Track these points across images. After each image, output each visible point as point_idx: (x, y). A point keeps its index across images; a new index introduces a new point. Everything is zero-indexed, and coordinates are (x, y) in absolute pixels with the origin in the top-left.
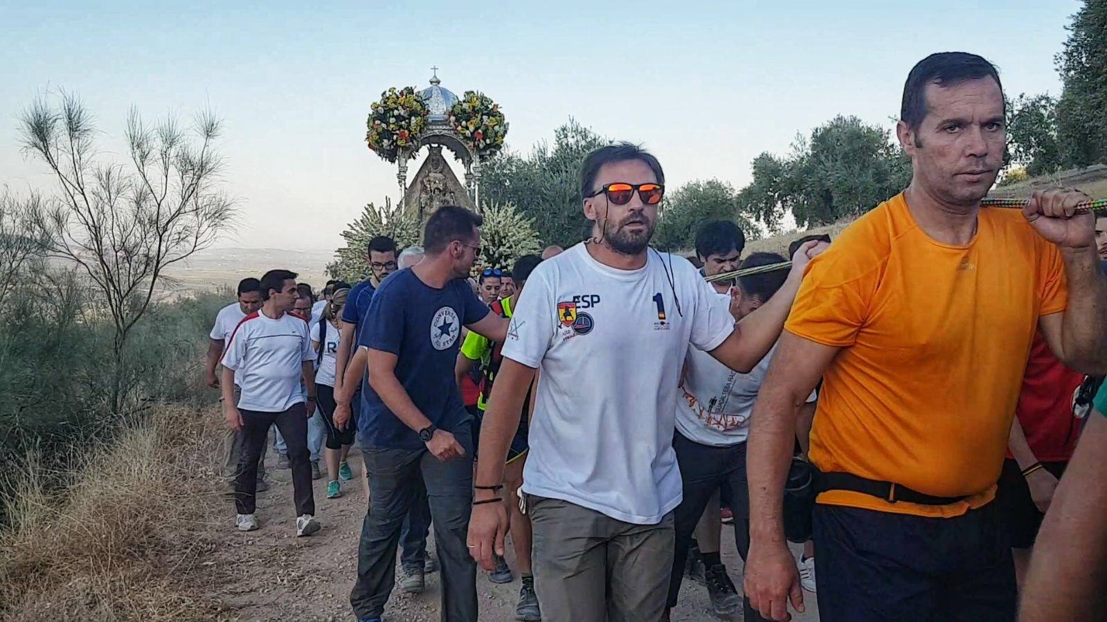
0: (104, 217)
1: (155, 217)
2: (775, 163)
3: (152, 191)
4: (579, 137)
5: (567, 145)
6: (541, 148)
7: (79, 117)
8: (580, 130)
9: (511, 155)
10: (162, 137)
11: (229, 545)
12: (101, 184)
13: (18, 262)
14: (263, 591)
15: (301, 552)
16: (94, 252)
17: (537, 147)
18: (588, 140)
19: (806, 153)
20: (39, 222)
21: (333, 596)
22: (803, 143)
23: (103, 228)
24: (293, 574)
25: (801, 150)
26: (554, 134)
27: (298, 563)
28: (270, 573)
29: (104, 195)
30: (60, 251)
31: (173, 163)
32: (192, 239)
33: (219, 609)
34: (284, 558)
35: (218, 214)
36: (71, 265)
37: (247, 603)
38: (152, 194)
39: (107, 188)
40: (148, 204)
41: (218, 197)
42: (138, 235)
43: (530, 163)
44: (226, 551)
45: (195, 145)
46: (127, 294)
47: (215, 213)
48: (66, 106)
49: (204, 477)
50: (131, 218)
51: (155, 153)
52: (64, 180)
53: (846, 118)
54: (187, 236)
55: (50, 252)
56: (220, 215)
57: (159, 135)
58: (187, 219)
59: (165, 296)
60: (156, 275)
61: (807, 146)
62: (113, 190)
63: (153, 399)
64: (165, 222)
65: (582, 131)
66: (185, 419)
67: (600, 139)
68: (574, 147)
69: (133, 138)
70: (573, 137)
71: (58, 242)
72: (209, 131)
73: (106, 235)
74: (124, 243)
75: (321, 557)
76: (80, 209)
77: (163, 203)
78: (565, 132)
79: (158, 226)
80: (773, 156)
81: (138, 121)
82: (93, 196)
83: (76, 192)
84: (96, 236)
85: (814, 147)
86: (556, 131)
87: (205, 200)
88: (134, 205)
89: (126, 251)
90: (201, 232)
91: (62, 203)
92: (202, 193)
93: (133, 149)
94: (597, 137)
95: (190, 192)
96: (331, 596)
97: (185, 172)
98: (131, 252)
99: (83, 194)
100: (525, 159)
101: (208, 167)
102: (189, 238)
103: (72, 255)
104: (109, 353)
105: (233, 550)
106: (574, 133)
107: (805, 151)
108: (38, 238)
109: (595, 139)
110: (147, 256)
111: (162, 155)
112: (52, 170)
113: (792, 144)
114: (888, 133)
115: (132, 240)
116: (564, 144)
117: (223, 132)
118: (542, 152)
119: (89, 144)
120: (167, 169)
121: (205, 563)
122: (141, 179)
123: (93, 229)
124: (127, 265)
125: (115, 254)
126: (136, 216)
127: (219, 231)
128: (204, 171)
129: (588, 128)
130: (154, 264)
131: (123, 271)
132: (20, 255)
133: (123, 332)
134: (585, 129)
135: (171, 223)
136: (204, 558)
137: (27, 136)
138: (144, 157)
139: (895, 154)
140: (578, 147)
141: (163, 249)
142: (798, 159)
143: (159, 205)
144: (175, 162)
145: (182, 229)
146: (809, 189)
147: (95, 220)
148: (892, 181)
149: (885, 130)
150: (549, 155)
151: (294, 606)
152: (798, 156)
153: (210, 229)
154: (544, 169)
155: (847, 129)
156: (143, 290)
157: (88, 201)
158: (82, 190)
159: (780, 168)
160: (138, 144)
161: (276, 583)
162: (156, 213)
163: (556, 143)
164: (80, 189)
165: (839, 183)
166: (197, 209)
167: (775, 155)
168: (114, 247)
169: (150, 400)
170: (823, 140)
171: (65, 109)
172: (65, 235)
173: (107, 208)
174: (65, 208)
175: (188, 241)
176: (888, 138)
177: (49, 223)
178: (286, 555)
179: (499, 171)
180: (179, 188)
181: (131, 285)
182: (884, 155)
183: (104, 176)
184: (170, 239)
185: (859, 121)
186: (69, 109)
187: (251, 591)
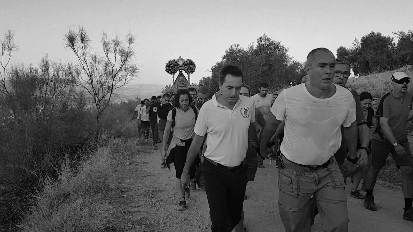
0: (94, 72)
2: (346, 51)
3: (110, 63)
4: (267, 41)
5: (262, 44)
6: (252, 46)
7: (85, 36)
8: (267, 38)
9: (240, 48)
10: (114, 43)
11: (132, 189)
12: (93, 60)
13: (64, 88)
14: (142, 207)
15: (157, 193)
16: (90, 84)
17: (250, 45)
18: (270, 42)
19: (359, 47)
20: (71, 73)
21: (167, 210)
22: (357, 43)
23: (93, 76)
24: (153, 201)
25: (357, 45)
26: (257, 40)
27: (156, 197)
28: (145, 200)
29: (94, 64)
30: (78, 84)
32: (124, 80)
33: (126, 212)
34: (151, 195)
35: (133, 71)
36: (82, 89)
37: (137, 211)
38: (110, 64)
39: (95, 61)
40: (109, 67)
41: (133, 65)
42: (106, 78)
43: (247, 51)
44: (131, 192)
45: (125, 46)
46: (101, 100)
47: (132, 71)
48: (80, 32)
49: (125, 165)
50: (103, 72)
51: (112, 49)
52: (80, 58)
53: (375, 33)
54: (122, 79)
55: (75, 84)
56: (134, 71)
57: (113, 42)
58: (122, 73)
59: (116, 101)
60: (111, 93)
61: (359, 44)
62: (97, 62)
63: (110, 137)
64: (115, 74)
65: (268, 39)
66: (120, 144)
67: (275, 42)
68: (264, 45)
69: (104, 43)
70: (264, 41)
71: (78, 81)
72: (131, 41)
73: (95, 78)
74: (100, 81)
75: (164, 195)
76: (85, 69)
77: (114, 67)
78: (261, 39)
79: (113, 75)
80: (345, 48)
81: (106, 37)
82: (89, 64)
83: (84, 63)
84: (91, 78)
85: (362, 44)
86: (258, 39)
87: (129, 66)
88: (104, 67)
89: (101, 84)
90: (127, 77)
91: (79, 67)
92: (128, 63)
93: (104, 47)
94: (274, 41)
95: (123, 63)
96: (166, 210)
97: (122, 56)
98: (103, 84)
99: (86, 63)
100: (245, 50)
101: (130, 54)
102: (123, 80)
103: (82, 85)
104: (96, 120)
105: (133, 191)
106: (264, 40)
107: (358, 46)
108: (71, 79)
109: (273, 42)
110: (108, 86)
111: (114, 49)
112: (75, 54)
113: (353, 43)
114: (392, 39)
115: (103, 80)
116: (260, 44)
117: (136, 41)
118: (252, 47)
119: (88, 45)
120: (116, 55)
121: (123, 196)
122: (107, 58)
123: (90, 76)
124: (102, 89)
125: (97, 85)
126: (105, 72)
127: (134, 77)
128: (128, 56)
129: (270, 38)
130: (111, 89)
131: (100, 91)
132: (64, 85)
133: (100, 113)
134: (269, 38)
135: (117, 74)
136: (123, 194)
137: (66, 42)
138: (108, 50)
139: (395, 47)
140: (266, 45)
141: (114, 84)
142: (355, 49)
143: (113, 68)
144: (119, 52)
145: (120, 76)
146: (360, 61)
147: (91, 73)
148: (393, 58)
149: (391, 37)
150: (255, 48)
151: (153, 212)
152: (356, 48)
153: (130, 76)
154: (253, 54)
155: (375, 37)
156: (107, 97)
157: (88, 66)
158: (86, 62)
159: (348, 53)
160: (106, 45)
161: (147, 204)
162: (112, 70)
163: (257, 43)
164: (85, 62)
165: (372, 58)
166: (126, 69)
167: (346, 47)
168: (97, 82)
169: (108, 137)
170: (366, 41)
171: (80, 33)
172: (80, 78)
173: (95, 68)
174: (80, 68)
175: (123, 81)
176: (392, 41)
177: (75, 74)
178: (151, 194)
179: (235, 55)
180: (120, 62)
181: (103, 96)
182: (391, 48)
183: (94, 57)
184: (117, 80)
185: (381, 34)
186: (81, 33)
187: (138, 206)
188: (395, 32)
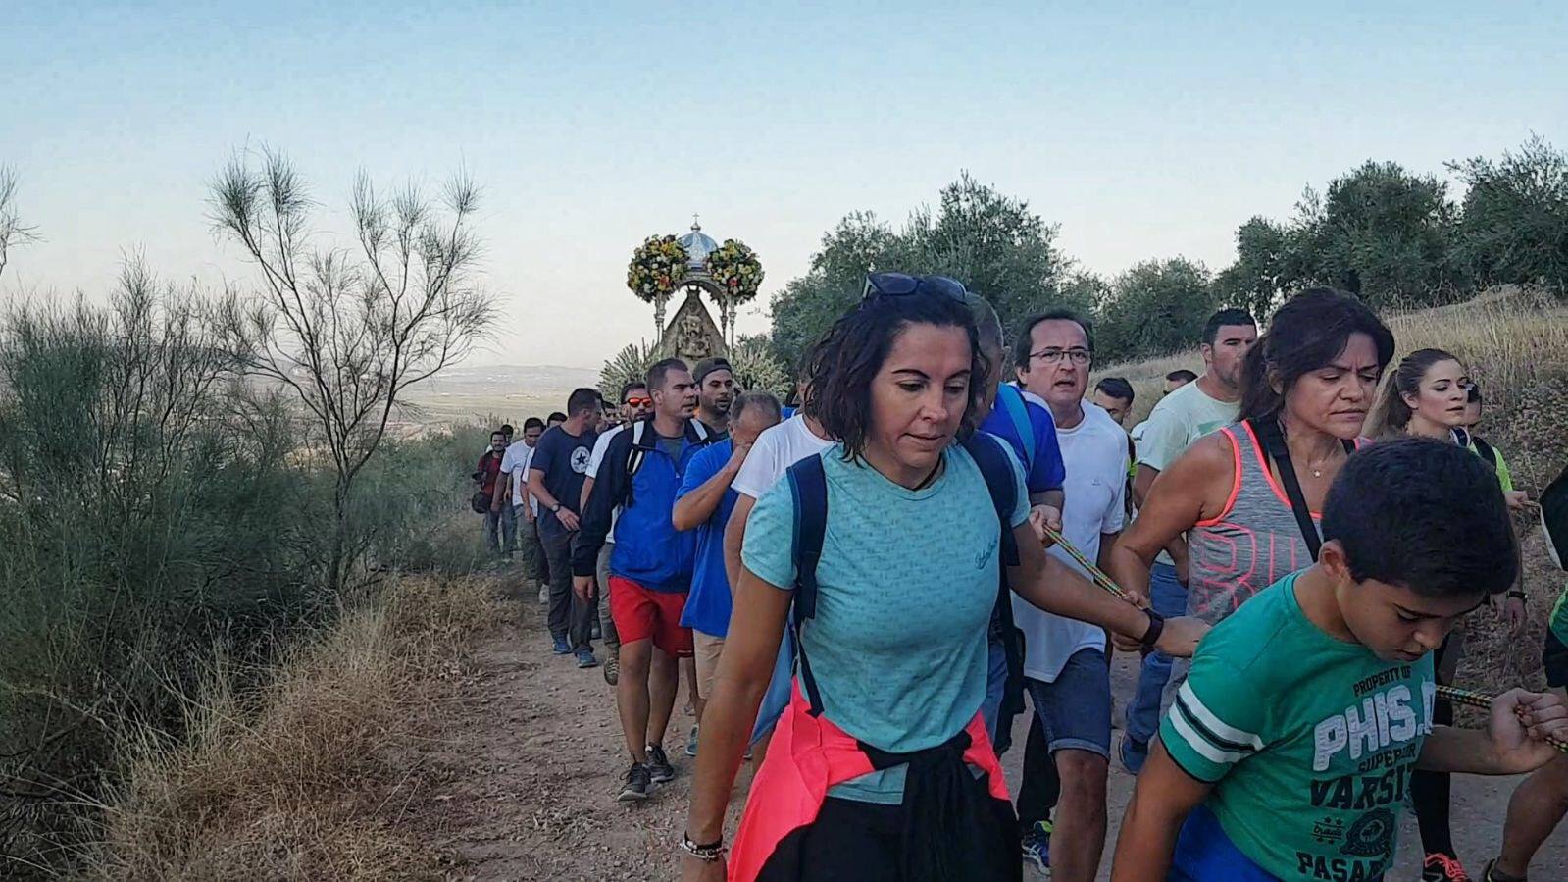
0: (323, 321)
1: (390, 321)
2: (1272, 233)
3: (386, 286)
4: (977, 201)
5: (958, 211)
6: (921, 216)
7: (288, 184)
8: (977, 190)
9: (876, 228)
10: (400, 212)
11: (473, 772)
12: (319, 276)
13: (206, 383)
14: (514, 839)
15: (569, 784)
16: (309, 369)
17: (915, 216)
18: (988, 204)
19: (1320, 218)
20: (235, 327)
21: (609, 849)
22: (1314, 202)
23: (321, 336)
24: (556, 815)
25: (1311, 212)
26: (940, 196)
27: (565, 800)
28: (525, 812)
29: (323, 290)
30: (263, 367)
31: (415, 247)
32: (439, 351)
33: (453, 863)
34: (546, 793)
35: (474, 317)
36: (275, 385)
37: (492, 856)
38: (386, 290)
39: (327, 281)
40: (382, 303)
41: (474, 293)
42: (368, 346)
43: (905, 238)
44: (469, 781)
45: (443, 221)
46: (352, 426)
47: (470, 315)
48: (271, 168)
49: (446, 677)
50: (358, 322)
51: (391, 234)
52: (269, 271)
53: (1380, 165)
54: (432, 347)
55: (249, 369)
56: (476, 317)
57: (396, 210)
58: (432, 324)
59: (406, 431)
60: (391, 400)
61: (1321, 206)
62: (335, 284)
63: (385, 569)
64: (404, 328)
65: (980, 191)
66: (425, 597)
67: (1007, 202)
68: (969, 215)
69: (361, 213)
70: (967, 200)
71: (262, 355)
72: (464, 203)
73: (326, 346)
74: (349, 357)
75: (597, 793)
76: (290, 310)
77: (401, 303)
78: (956, 193)
79: (394, 331)
80: (1269, 223)
81: (369, 188)
82: (306, 290)
83: (285, 287)
84: (311, 346)
85: (1331, 208)
86: (942, 193)
87: (457, 297)
88: (363, 305)
89: (350, 366)
90: (451, 341)
91: (266, 302)
92: (453, 287)
93: (362, 228)
94: (1002, 200)
95: (436, 288)
96: (606, 848)
97: (430, 260)
98: (358, 368)
99: (294, 289)
100: (898, 233)
101: (462, 252)
102: (435, 350)
103: (279, 372)
104: (329, 506)
105: (478, 780)
106: (968, 195)
107: (1318, 214)
108: (234, 349)
109: (999, 203)
110: (379, 374)
111: (400, 236)
112: (252, 257)
113: (1298, 205)
114: (1443, 187)
115: (360, 353)
116: (953, 210)
117: (482, 204)
118: (923, 222)
119: (301, 222)
120: (406, 255)
121: (438, 798)
122: (372, 271)
123: (307, 337)
124: (353, 386)
125: (337, 371)
126: (366, 321)
127: (476, 341)
128: (455, 259)
129: (989, 187)
130: (388, 385)
131: (348, 394)
132: (208, 373)
133: (347, 477)
134: (985, 188)
135: (411, 330)
136: (439, 790)
137: (219, 209)
138: (376, 239)
139: (1455, 219)
140: (974, 214)
141: (401, 365)
142: (1308, 226)
143: (396, 304)
144: (418, 246)
145: (425, 337)
146: (1325, 270)
147: (311, 326)
148: (1450, 257)
149: (1440, 182)
150: (933, 226)
151: (555, 861)
152: (1308, 222)
153: (463, 336)
154: (925, 247)
155: (1381, 182)
156: (374, 418)
157: (301, 299)
158: (292, 283)
159: (1281, 240)
160: (368, 221)
161: (531, 828)
162: (392, 315)
163: (943, 209)
164: (289, 284)
165: (1371, 260)
166: (446, 310)
167: (1272, 221)
168: (336, 362)
169: (381, 571)
170: (1347, 198)
171: (269, 173)
172: (270, 345)
173: (327, 309)
174: (271, 307)
175: (434, 354)
176: (1444, 194)
177: (249, 328)
178: (549, 788)
179: (860, 251)
180: (423, 281)
181: (358, 414)
182: (1439, 220)
183: (323, 266)
184: (411, 350)
185: (1401, 169)
186: (275, 174)
187: (498, 838)
188: (1453, 161)
